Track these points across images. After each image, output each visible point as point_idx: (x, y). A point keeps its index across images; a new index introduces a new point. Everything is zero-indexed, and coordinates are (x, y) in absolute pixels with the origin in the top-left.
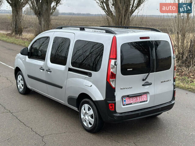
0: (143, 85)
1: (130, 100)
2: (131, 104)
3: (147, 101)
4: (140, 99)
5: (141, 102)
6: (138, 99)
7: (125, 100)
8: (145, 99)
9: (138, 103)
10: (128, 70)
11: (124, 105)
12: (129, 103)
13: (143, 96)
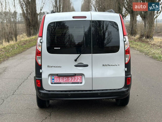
0: (75, 66)
1: (59, 80)
2: (60, 83)
3: (81, 83)
4: (72, 80)
5: (72, 83)
6: (70, 79)
7: (53, 78)
8: (78, 81)
9: (69, 83)
10: (55, 48)
11: (52, 83)
12: (58, 82)
13: (77, 78)
